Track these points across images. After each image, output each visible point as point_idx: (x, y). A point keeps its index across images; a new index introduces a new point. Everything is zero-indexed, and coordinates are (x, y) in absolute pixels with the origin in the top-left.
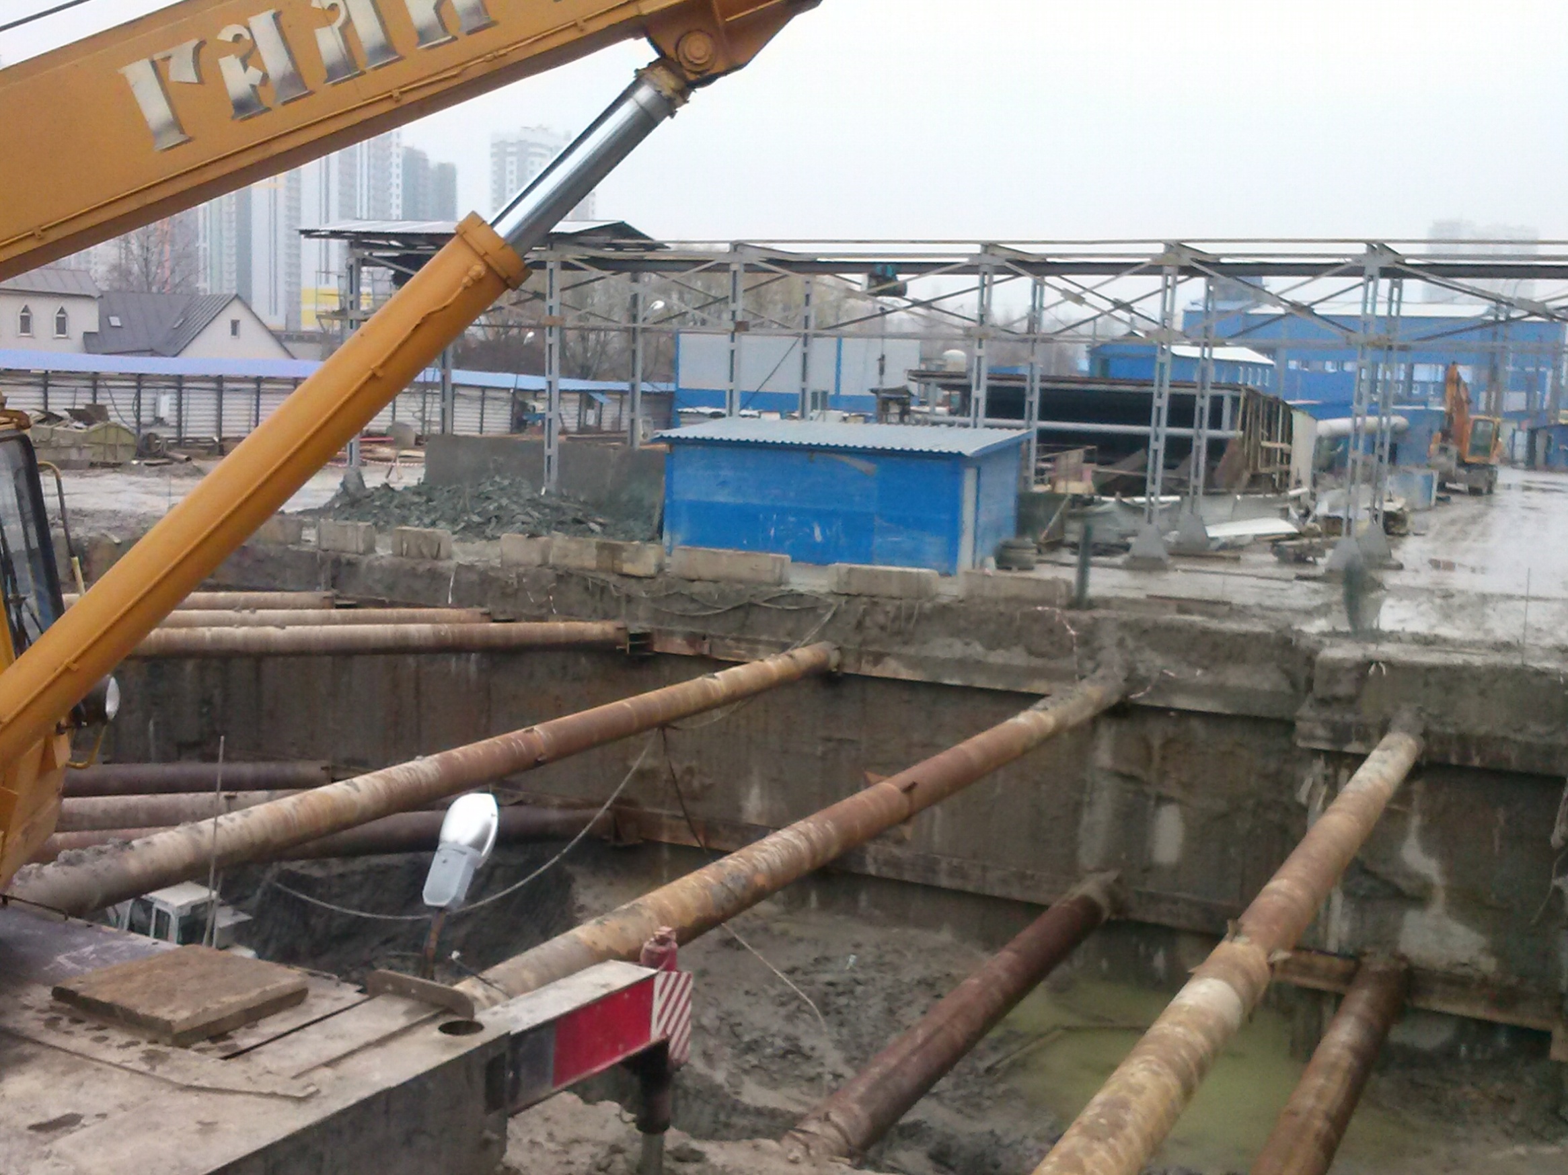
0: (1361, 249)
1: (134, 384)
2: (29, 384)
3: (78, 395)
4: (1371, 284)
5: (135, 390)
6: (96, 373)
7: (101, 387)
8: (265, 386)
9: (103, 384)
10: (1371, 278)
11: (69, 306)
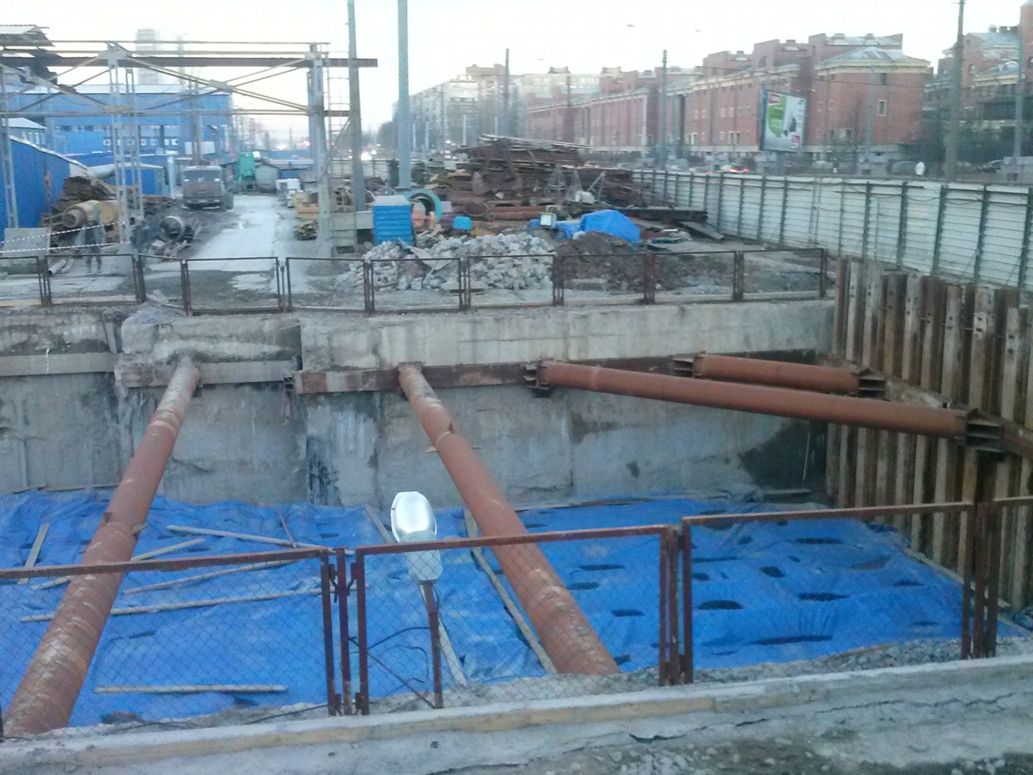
0: (104, 47)
4: (113, 71)
10: (113, 67)
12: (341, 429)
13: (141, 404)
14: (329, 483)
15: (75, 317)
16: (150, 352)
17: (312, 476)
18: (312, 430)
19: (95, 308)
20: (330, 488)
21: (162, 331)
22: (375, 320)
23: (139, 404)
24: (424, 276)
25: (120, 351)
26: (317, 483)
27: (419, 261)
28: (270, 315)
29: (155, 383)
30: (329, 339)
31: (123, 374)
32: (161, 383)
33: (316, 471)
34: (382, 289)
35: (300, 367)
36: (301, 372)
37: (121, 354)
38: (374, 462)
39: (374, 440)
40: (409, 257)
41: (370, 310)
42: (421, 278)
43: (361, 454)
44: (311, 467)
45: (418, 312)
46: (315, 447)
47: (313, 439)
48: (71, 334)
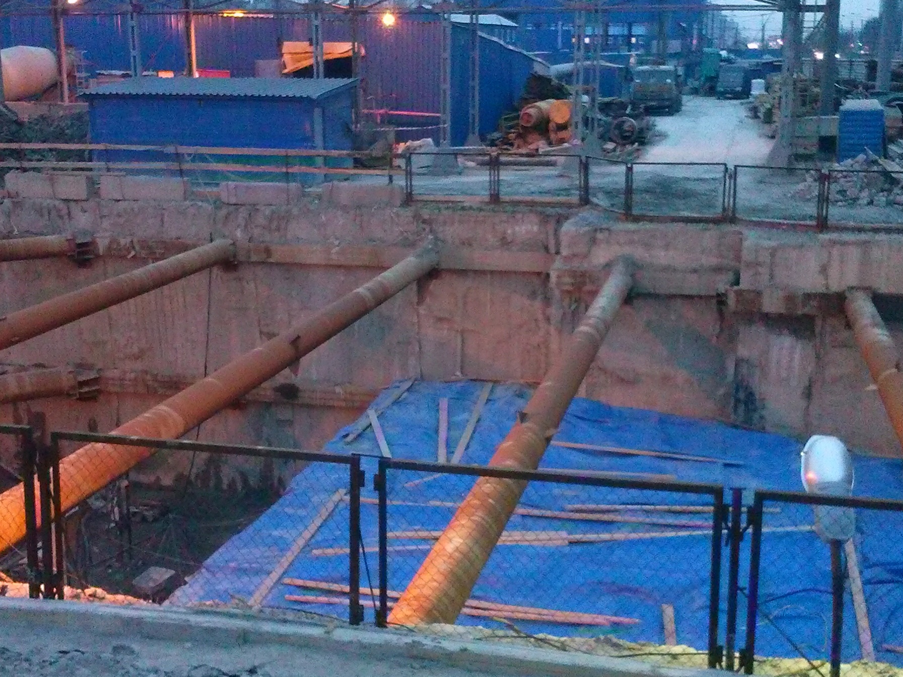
12: (774, 354)
13: (573, 307)
14: (755, 410)
15: (519, 216)
16: (586, 256)
17: (738, 401)
18: (743, 351)
19: (539, 209)
20: (756, 416)
21: (600, 236)
22: (825, 237)
23: (570, 307)
24: (890, 191)
25: (558, 253)
26: (742, 408)
27: (886, 174)
28: (711, 225)
29: (588, 287)
30: (773, 255)
31: (559, 277)
32: (594, 288)
33: (742, 395)
34: (840, 203)
35: (737, 282)
36: (736, 288)
37: (558, 257)
38: (808, 394)
39: (810, 369)
40: (875, 168)
41: (822, 225)
42: (885, 193)
43: (794, 383)
44: (737, 390)
45: (876, 230)
46: (744, 370)
47: (743, 360)
48: (514, 234)
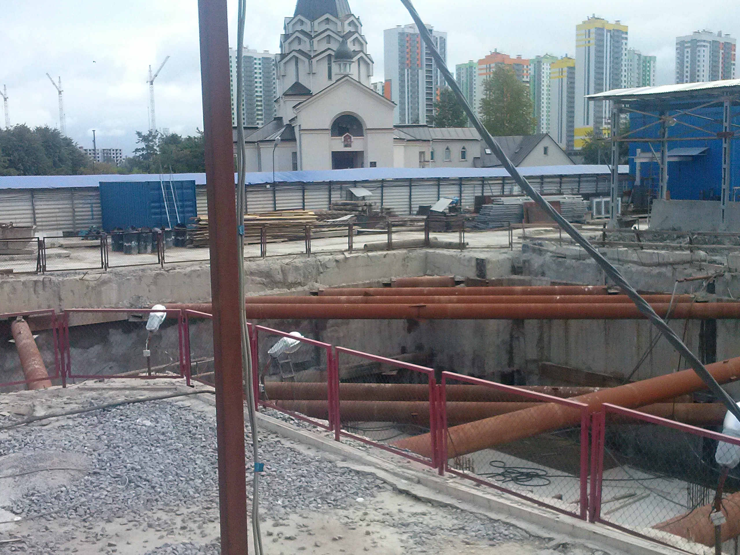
1: (501, 182)
2: (453, 184)
3: (476, 188)
5: (501, 185)
6: (483, 177)
7: (486, 184)
8: (564, 179)
9: (487, 183)
11: (467, 145)
